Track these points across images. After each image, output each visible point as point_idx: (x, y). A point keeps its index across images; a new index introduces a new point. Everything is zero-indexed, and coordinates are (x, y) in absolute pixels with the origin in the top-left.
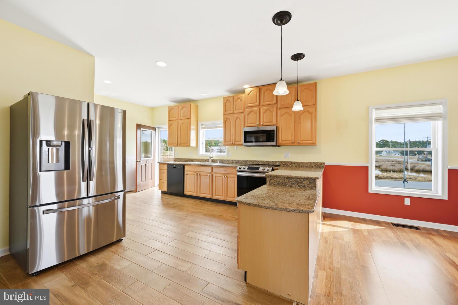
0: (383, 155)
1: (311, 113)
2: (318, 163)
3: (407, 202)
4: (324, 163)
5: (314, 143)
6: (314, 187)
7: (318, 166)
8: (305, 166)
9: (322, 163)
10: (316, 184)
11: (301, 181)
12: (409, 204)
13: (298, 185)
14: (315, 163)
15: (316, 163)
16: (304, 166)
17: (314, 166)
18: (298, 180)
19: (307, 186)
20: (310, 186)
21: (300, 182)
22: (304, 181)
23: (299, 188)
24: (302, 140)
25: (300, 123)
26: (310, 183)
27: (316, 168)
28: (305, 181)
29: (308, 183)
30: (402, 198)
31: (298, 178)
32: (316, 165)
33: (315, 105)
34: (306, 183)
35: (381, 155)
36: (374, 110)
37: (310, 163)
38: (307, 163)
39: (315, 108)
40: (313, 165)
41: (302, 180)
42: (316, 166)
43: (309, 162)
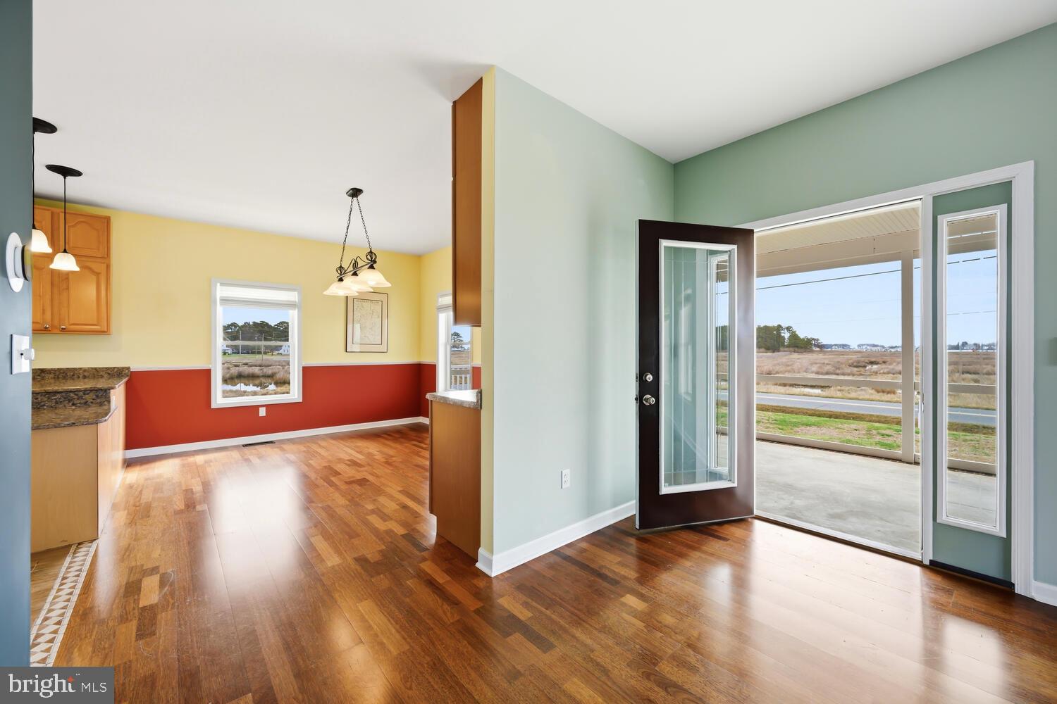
0: (283, 353)
1: (98, 274)
2: (114, 368)
3: (262, 412)
4: (128, 368)
5: (106, 330)
6: (106, 403)
7: (116, 373)
8: (81, 376)
9: (123, 368)
10: (109, 397)
11: (77, 395)
12: (264, 415)
13: (71, 404)
14: (108, 369)
15: (111, 368)
16: (79, 377)
17: (106, 376)
18: (72, 395)
19: (92, 402)
20: (98, 401)
21: (76, 397)
22: (85, 394)
23: (73, 407)
24: (73, 324)
25: (68, 288)
26: (97, 396)
27: (109, 379)
28: (88, 394)
29: (94, 397)
30: (257, 408)
31: (71, 392)
32: (109, 372)
33: (106, 257)
34: (88, 397)
35: (281, 352)
36: (218, 284)
37: (95, 369)
38: (85, 370)
39: (105, 265)
40: (101, 373)
41: (81, 394)
42: (109, 374)
43: (92, 368)
